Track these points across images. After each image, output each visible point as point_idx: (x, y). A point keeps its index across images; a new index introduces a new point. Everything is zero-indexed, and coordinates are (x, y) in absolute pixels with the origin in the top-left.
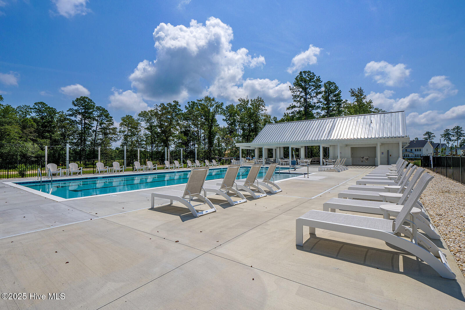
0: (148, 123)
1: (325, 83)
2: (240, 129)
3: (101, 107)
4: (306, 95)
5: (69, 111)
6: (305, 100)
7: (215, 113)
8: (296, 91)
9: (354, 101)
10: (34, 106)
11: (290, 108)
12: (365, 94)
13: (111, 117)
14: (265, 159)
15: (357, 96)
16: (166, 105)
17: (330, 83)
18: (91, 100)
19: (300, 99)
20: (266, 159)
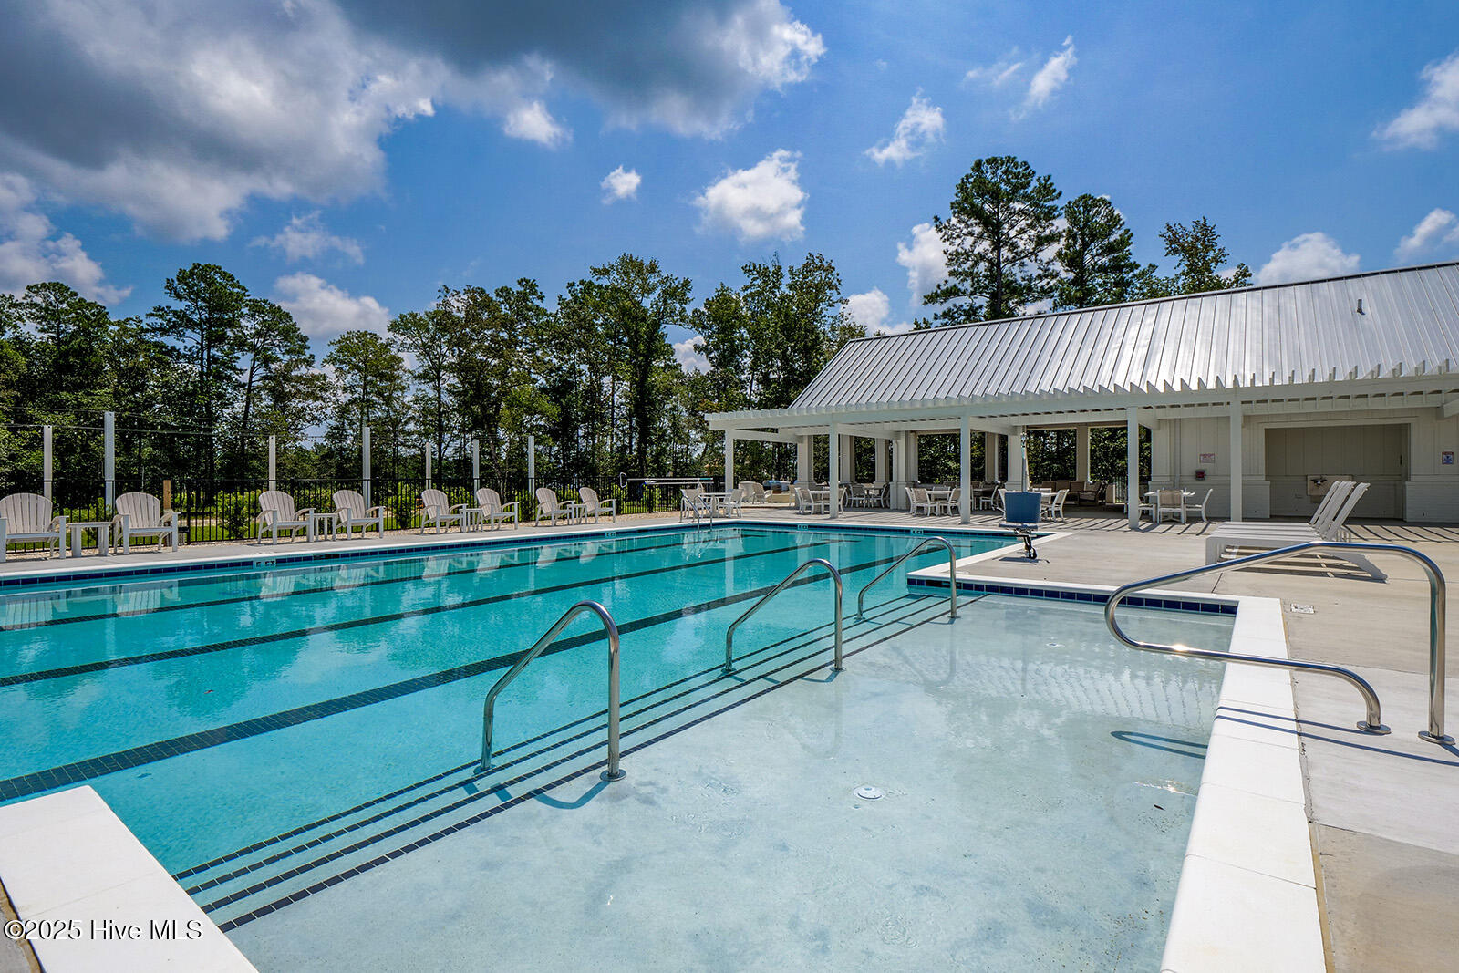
0: (427, 358)
1: (1069, 203)
2: (755, 382)
3: (265, 301)
4: (997, 246)
5: (152, 315)
6: (995, 265)
7: (660, 320)
8: (959, 236)
9: (1179, 271)
10: (27, 296)
11: (937, 295)
12: (1220, 243)
13: (305, 339)
14: (840, 486)
15: (1190, 251)
16: (493, 296)
17: (1088, 202)
18: (232, 278)
19: (976, 263)
20: (846, 485)
